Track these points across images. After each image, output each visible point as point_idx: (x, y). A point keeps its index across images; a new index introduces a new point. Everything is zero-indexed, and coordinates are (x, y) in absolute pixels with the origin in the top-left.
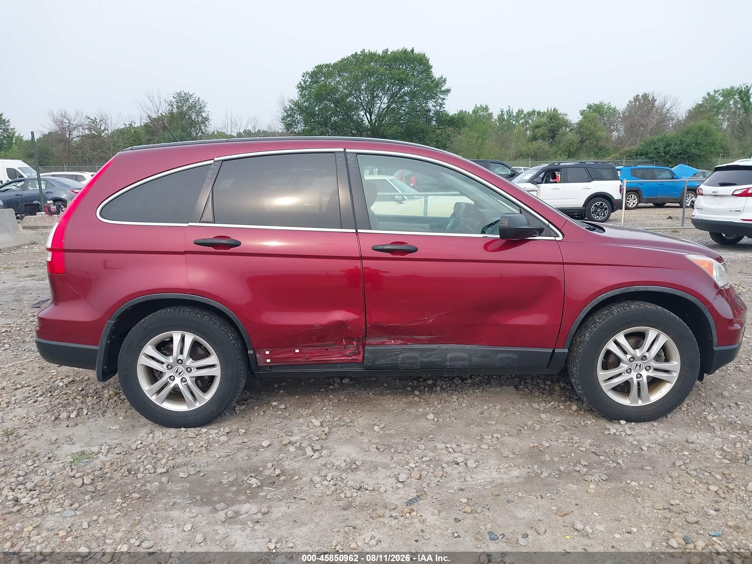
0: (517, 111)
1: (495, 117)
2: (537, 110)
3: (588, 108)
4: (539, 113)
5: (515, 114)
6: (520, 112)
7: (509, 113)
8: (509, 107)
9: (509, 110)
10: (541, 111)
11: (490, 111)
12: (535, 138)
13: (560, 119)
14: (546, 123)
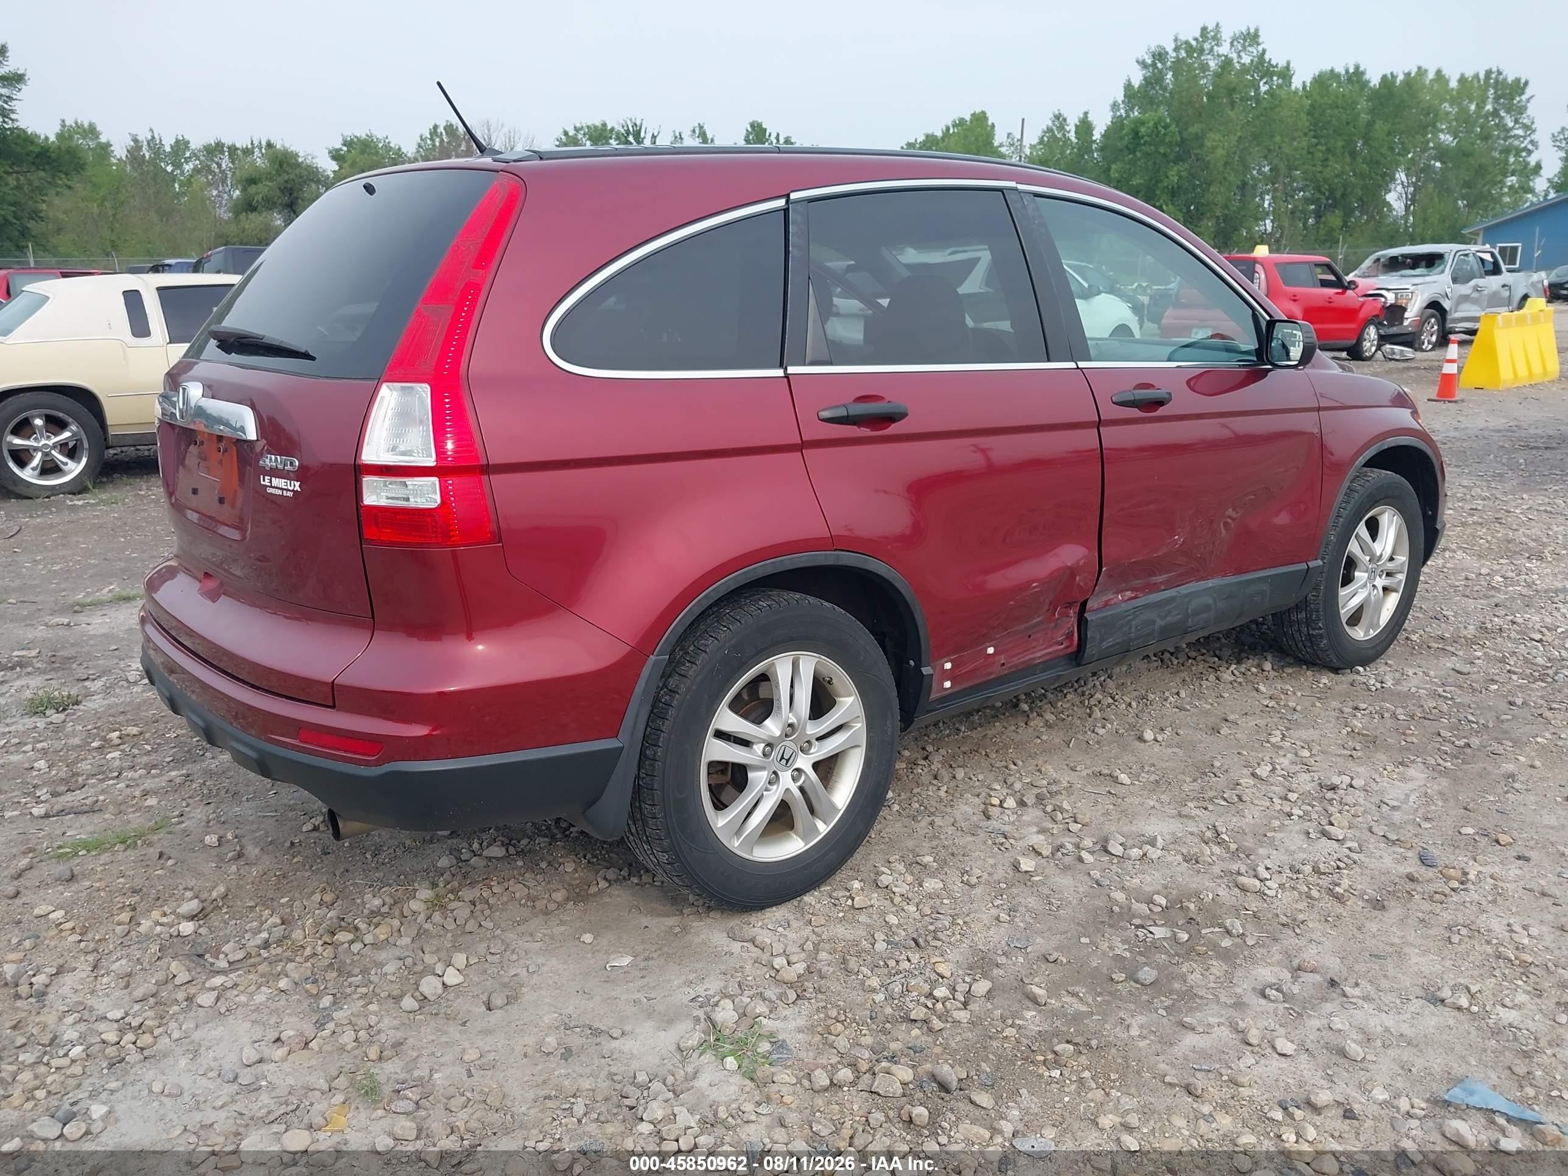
0: (173, 142)
1: (120, 151)
2: (227, 141)
3: (344, 145)
4: (233, 149)
5: (168, 149)
6: (181, 145)
7: (154, 144)
8: (151, 130)
9: (153, 137)
10: (238, 145)
11: (103, 139)
12: (250, 205)
13: (299, 165)
14: (270, 173)
